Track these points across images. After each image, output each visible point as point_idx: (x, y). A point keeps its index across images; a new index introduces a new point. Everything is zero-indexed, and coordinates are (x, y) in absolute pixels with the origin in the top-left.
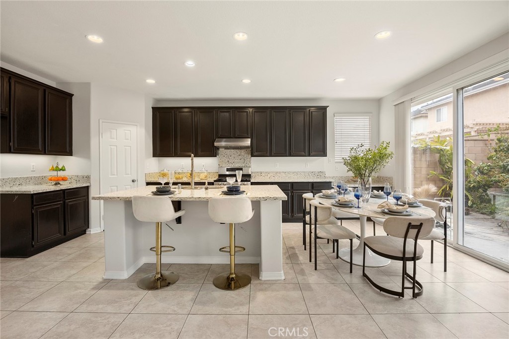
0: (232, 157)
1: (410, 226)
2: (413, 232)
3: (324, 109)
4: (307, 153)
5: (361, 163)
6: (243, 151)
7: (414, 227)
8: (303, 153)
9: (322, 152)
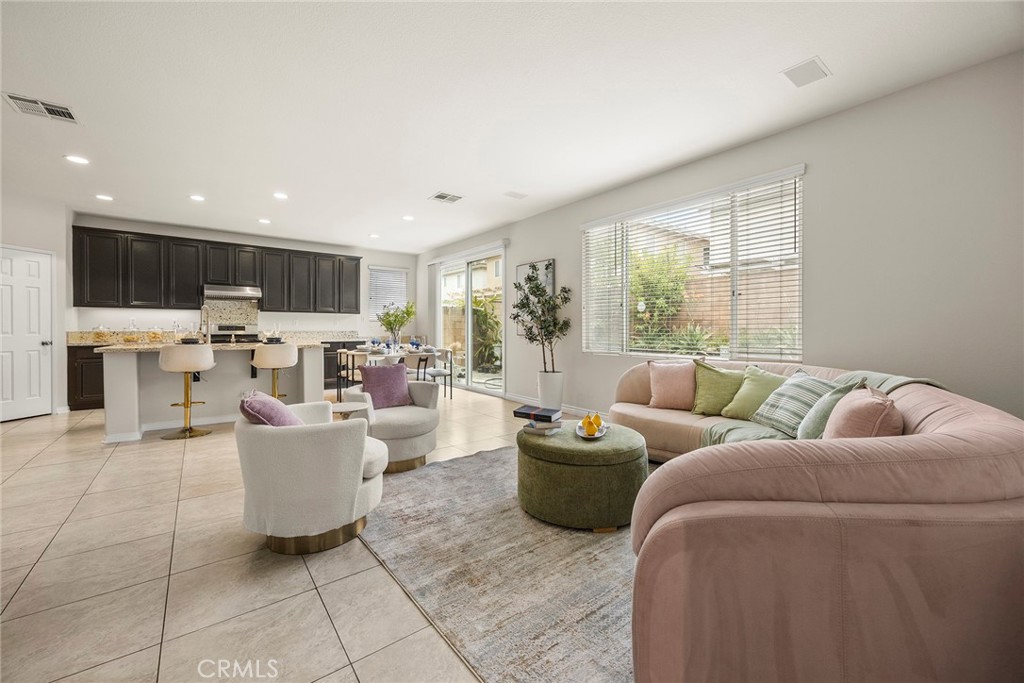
0: (228, 311)
1: (421, 360)
2: (422, 364)
3: (358, 260)
4: (336, 309)
5: (392, 319)
6: (244, 303)
7: (423, 360)
8: (332, 309)
9: (355, 309)
